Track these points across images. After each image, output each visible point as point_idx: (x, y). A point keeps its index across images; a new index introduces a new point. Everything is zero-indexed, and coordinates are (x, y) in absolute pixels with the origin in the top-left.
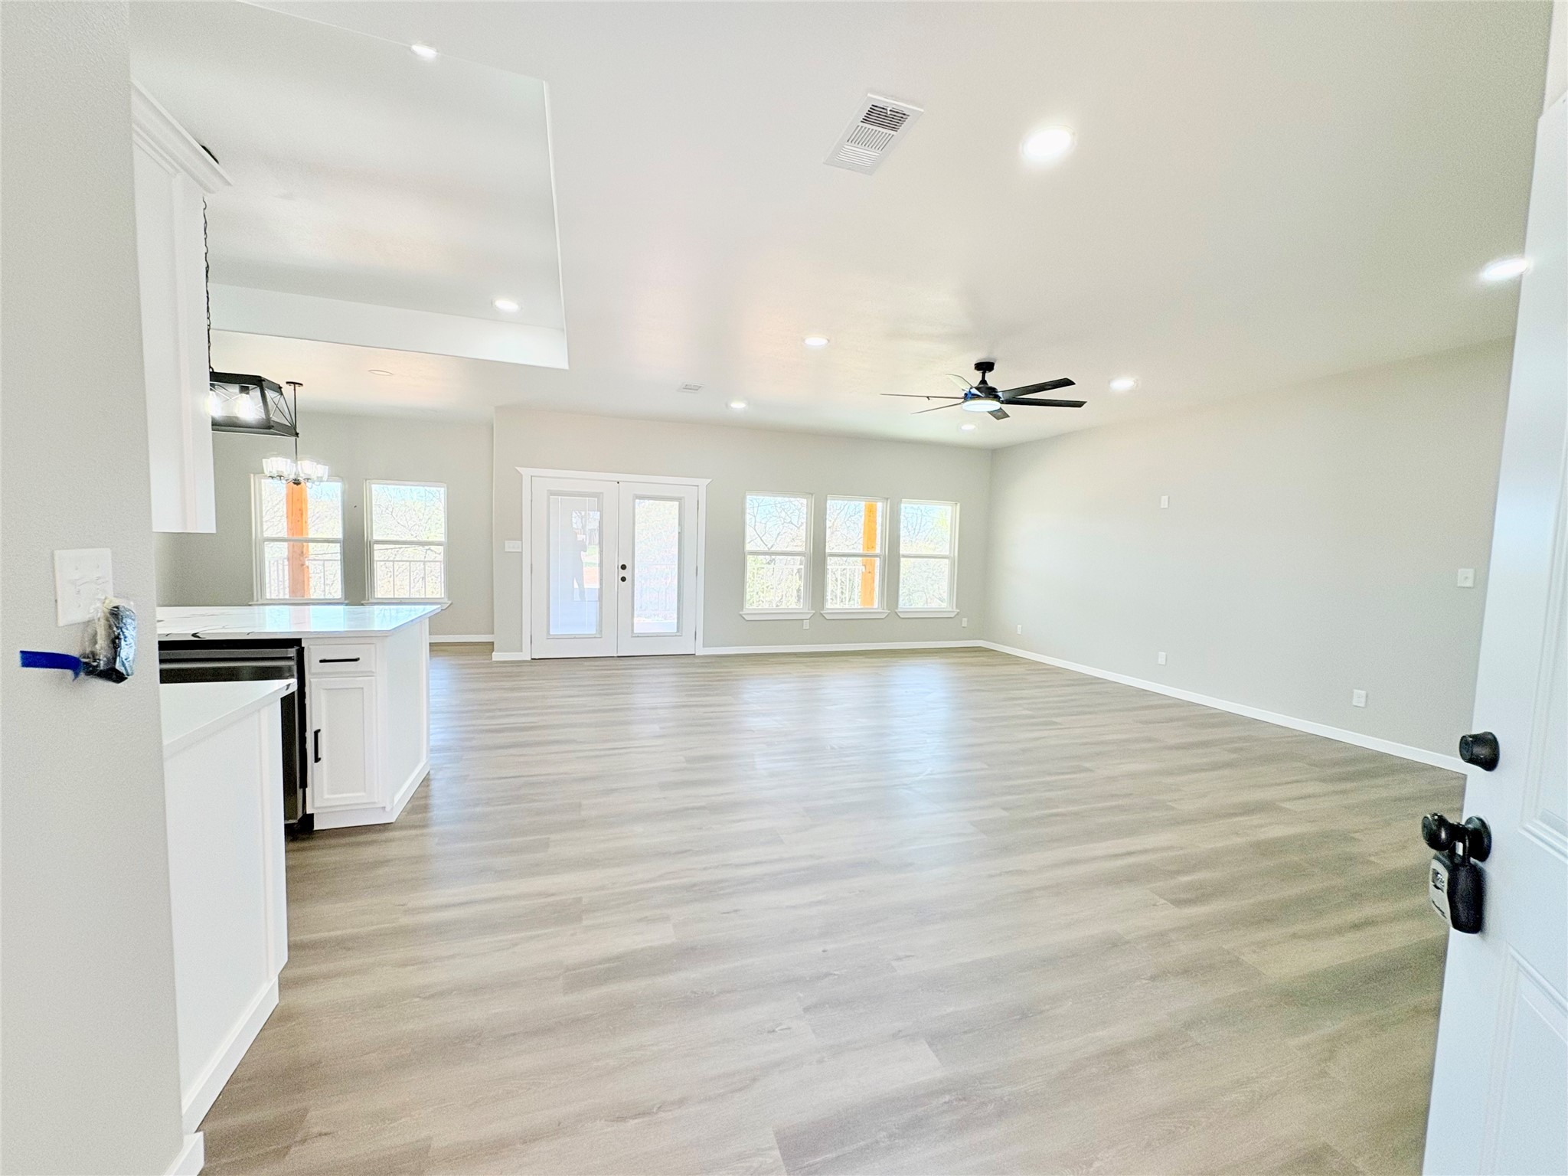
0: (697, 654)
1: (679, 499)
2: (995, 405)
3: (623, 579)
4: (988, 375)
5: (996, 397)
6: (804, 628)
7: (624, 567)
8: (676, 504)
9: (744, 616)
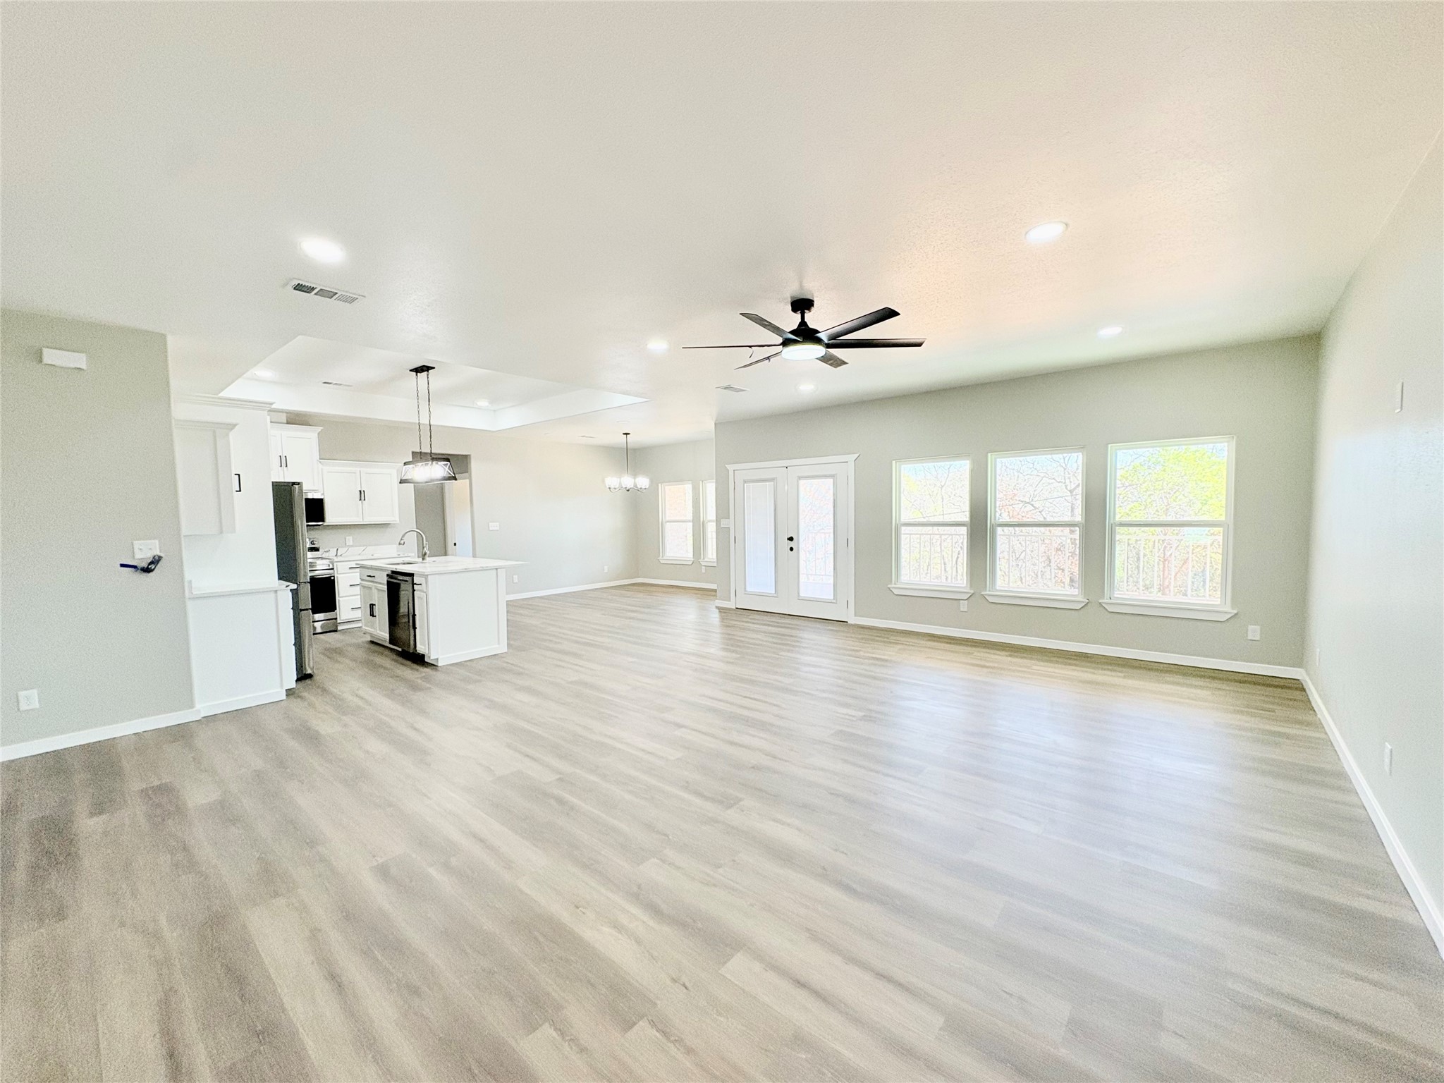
0: (849, 622)
1: (832, 476)
2: (819, 350)
3: (792, 549)
4: (808, 316)
5: (819, 341)
6: (962, 610)
7: (791, 539)
8: (831, 480)
9: (893, 590)
